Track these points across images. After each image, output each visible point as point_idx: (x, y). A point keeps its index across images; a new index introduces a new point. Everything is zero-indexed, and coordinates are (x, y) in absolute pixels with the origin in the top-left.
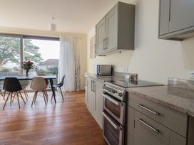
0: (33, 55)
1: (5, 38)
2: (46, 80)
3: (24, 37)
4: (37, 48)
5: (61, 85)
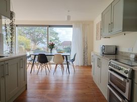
0: (54, 38)
1: (38, 28)
2: (63, 56)
3: (50, 26)
4: (57, 34)
5: (73, 60)
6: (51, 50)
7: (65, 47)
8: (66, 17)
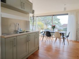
0: (57, 22)
2: (60, 33)
3: (53, 15)
4: (59, 20)
5: (68, 36)
6: (53, 29)
7: (64, 28)
8: (63, 9)
